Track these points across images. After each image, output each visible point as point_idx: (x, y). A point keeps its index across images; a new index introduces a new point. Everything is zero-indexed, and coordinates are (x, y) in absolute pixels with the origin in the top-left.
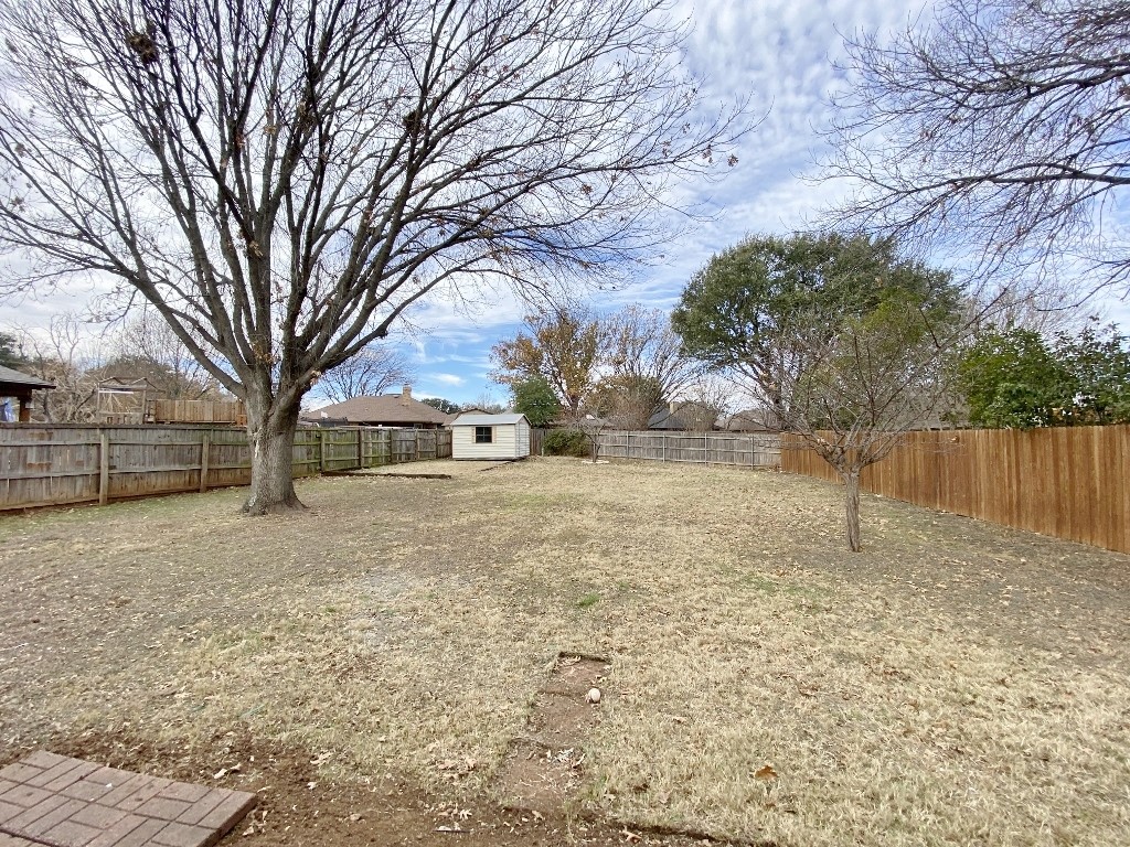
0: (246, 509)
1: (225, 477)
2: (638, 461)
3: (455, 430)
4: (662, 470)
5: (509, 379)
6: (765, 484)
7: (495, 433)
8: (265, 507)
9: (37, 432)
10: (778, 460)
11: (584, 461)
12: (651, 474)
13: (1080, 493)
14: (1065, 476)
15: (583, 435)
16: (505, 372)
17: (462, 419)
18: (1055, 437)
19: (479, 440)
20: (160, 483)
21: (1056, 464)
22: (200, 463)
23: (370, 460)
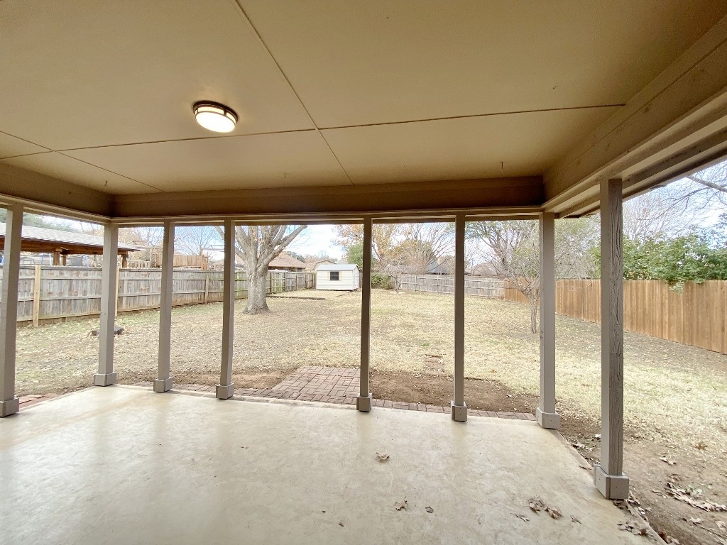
0: (246, 312)
2: (422, 292)
3: (318, 274)
4: (437, 298)
5: (343, 242)
6: (495, 307)
7: (340, 275)
8: (256, 311)
9: (144, 273)
10: (503, 293)
11: (391, 292)
12: (431, 300)
13: (640, 310)
14: (634, 303)
15: (390, 277)
16: (341, 239)
17: (321, 266)
18: (631, 284)
19: (332, 278)
20: (189, 299)
21: (631, 298)
22: (205, 289)
23: (275, 289)
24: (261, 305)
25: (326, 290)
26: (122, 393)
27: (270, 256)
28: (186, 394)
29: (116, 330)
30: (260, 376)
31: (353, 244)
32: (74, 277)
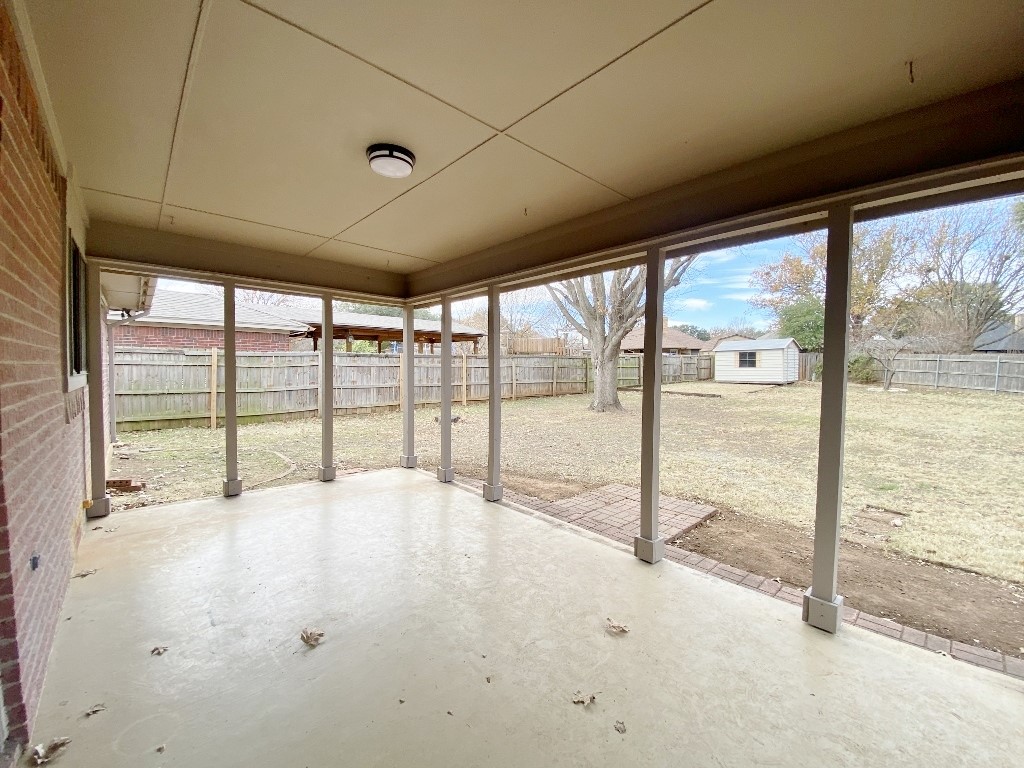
0: (592, 408)
1: (565, 388)
2: (954, 391)
3: (718, 357)
4: (991, 402)
5: (771, 302)
7: (758, 358)
8: (604, 408)
11: (871, 388)
12: (972, 406)
15: (871, 359)
16: (768, 296)
17: (723, 345)
19: (743, 363)
24: (610, 399)
25: (730, 383)
26: (419, 475)
27: (620, 333)
28: (462, 488)
29: (453, 418)
30: (556, 485)
31: (792, 303)
32: (430, 365)
